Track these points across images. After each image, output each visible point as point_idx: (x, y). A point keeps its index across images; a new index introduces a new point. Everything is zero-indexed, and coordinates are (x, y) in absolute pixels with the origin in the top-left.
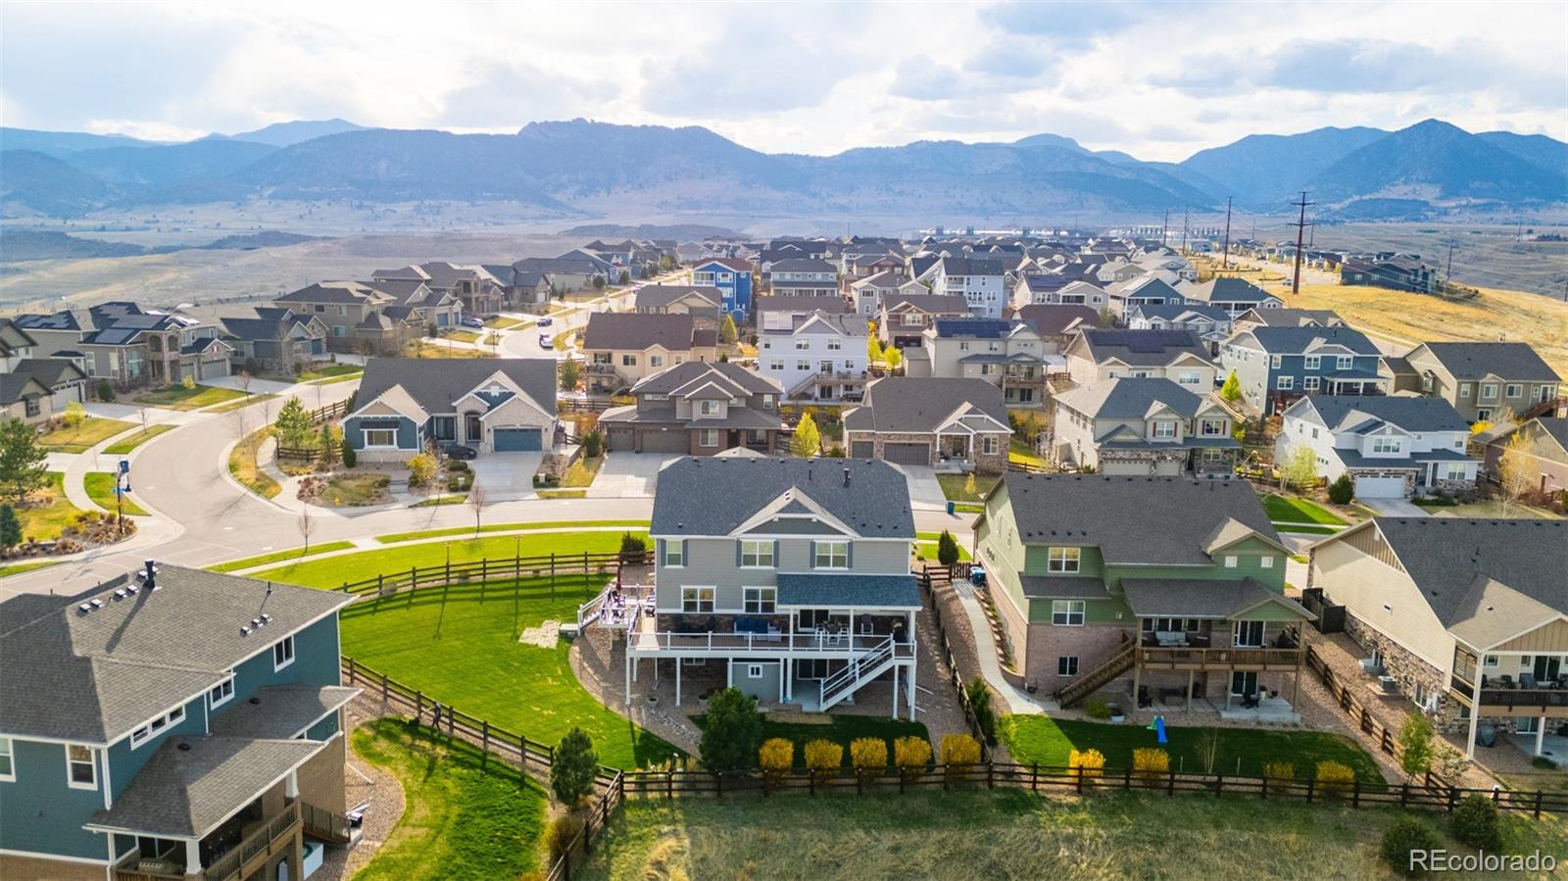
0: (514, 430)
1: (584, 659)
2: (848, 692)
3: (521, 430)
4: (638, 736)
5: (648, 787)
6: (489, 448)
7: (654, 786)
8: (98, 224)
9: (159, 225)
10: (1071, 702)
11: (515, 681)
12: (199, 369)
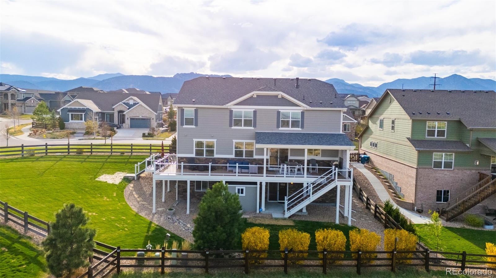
0: (139, 119)
1: (135, 190)
2: (303, 205)
3: (142, 119)
4: (152, 229)
5: (146, 263)
6: (127, 126)
7: (152, 263)
10: (453, 217)
11: (80, 197)
12: (25, 108)
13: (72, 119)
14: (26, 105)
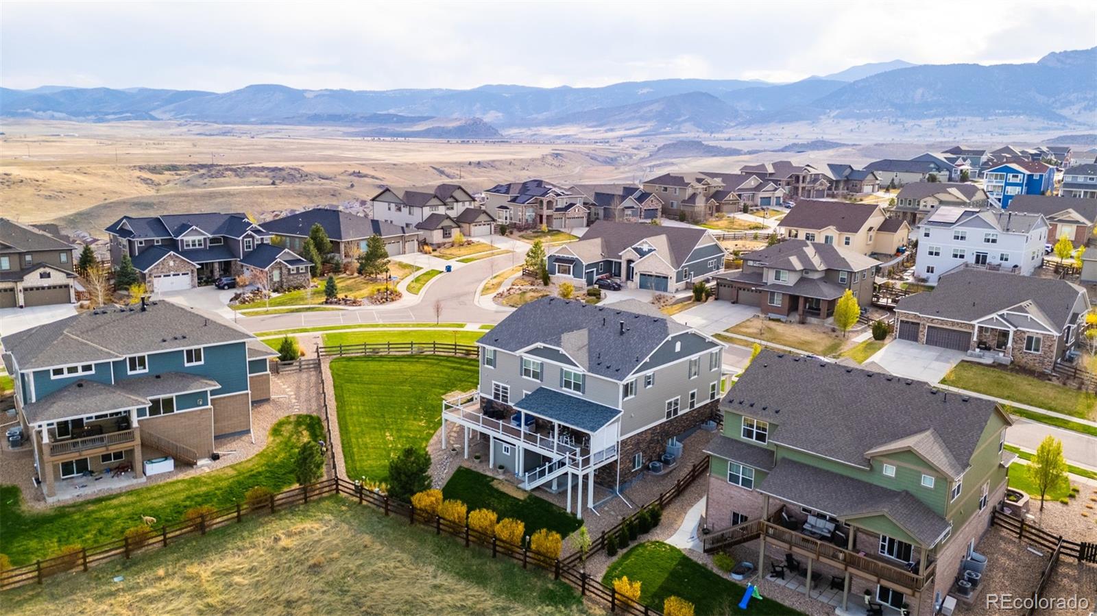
0: (651, 276)
3: (657, 276)
6: (636, 284)
8: (726, 136)
9: (760, 137)
12: (565, 222)
13: (559, 272)
14: (567, 216)
